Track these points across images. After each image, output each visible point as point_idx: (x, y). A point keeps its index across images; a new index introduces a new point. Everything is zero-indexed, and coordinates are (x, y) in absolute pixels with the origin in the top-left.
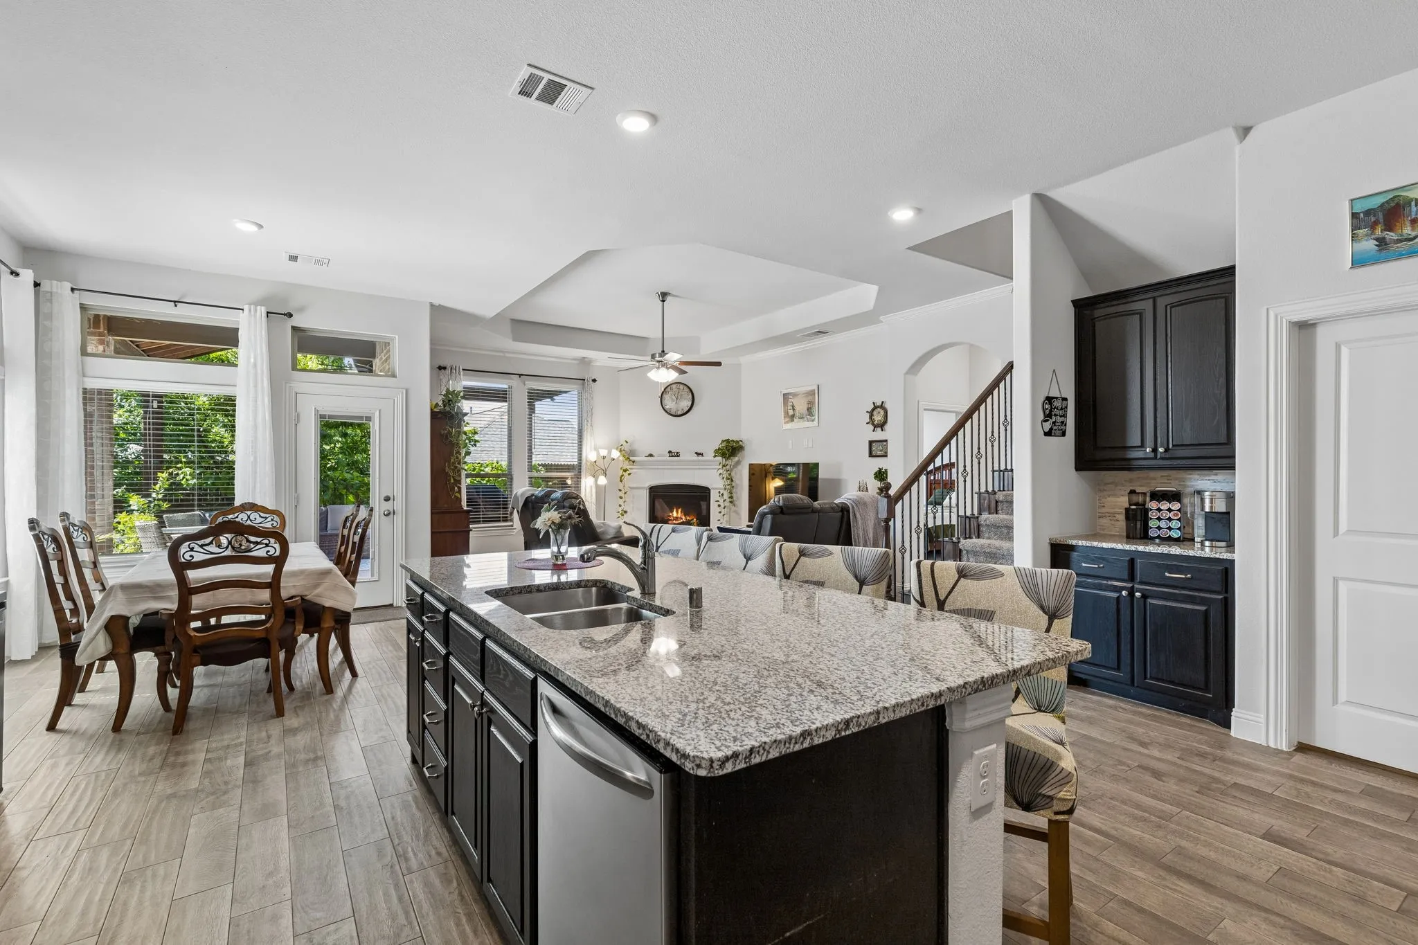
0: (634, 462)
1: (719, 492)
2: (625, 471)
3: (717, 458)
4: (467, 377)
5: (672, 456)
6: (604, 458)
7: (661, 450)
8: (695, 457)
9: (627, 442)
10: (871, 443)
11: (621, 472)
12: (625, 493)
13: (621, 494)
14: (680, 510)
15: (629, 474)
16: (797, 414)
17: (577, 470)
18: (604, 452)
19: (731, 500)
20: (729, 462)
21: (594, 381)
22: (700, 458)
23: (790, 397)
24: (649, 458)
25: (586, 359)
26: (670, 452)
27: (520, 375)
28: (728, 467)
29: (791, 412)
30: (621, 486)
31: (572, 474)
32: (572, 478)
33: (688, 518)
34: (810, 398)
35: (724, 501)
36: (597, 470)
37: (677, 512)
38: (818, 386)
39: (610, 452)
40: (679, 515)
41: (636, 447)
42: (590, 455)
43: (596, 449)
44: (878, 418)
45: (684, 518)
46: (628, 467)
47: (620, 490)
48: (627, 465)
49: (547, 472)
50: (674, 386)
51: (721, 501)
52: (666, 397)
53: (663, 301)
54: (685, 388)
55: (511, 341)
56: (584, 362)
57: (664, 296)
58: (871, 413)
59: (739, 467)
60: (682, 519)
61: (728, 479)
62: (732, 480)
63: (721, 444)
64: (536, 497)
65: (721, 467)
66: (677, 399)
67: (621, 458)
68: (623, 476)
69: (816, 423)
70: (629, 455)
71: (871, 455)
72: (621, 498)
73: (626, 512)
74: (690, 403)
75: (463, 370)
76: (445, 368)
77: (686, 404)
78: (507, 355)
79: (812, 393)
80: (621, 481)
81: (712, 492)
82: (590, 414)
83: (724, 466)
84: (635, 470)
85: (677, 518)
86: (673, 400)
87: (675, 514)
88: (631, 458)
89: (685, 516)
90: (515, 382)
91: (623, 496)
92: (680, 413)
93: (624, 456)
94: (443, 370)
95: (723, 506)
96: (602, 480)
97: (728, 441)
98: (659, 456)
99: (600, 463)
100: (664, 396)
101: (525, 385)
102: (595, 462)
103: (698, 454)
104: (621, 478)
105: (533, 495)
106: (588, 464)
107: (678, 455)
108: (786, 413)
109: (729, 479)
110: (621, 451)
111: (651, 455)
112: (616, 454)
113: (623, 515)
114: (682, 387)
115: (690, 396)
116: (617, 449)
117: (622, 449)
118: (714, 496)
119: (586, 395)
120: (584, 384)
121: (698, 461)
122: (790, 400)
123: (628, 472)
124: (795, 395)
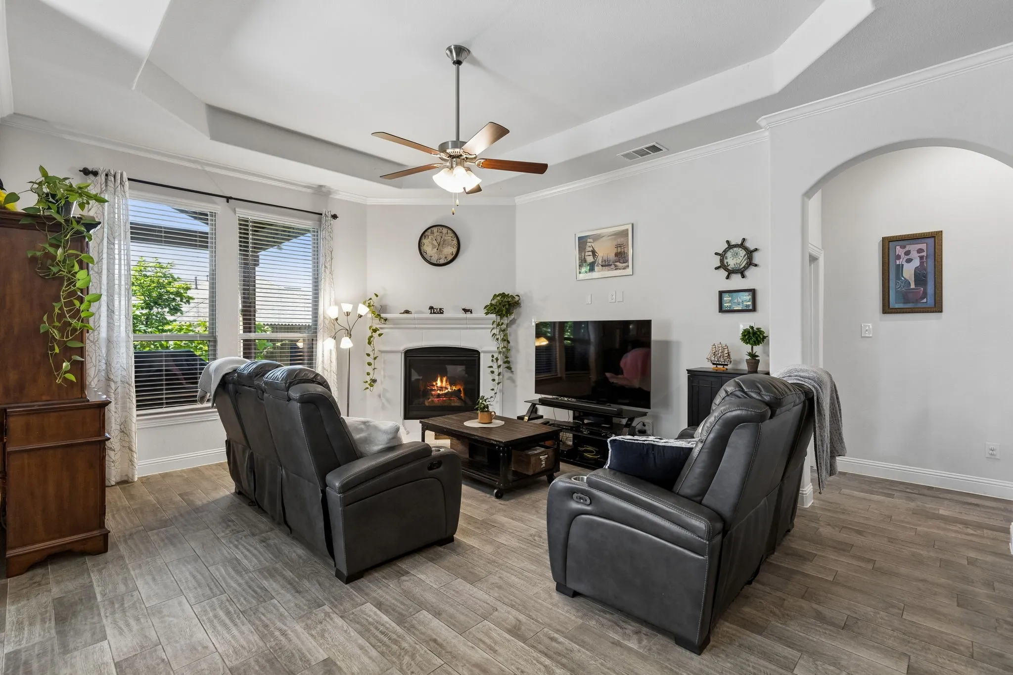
0: (386, 320)
1: (493, 356)
2: (375, 331)
3: (490, 316)
4: (135, 193)
5: (435, 313)
6: (348, 314)
7: (420, 306)
8: (464, 315)
9: (377, 296)
10: (721, 293)
11: (369, 333)
12: (375, 358)
13: (370, 359)
14: (444, 379)
15: (380, 335)
16: (600, 260)
17: (313, 330)
18: (348, 308)
19: (507, 365)
20: (506, 321)
21: (335, 217)
22: (468, 315)
23: (589, 240)
24: (406, 315)
25: (323, 189)
26: (431, 308)
27: (228, 199)
28: (504, 326)
29: (590, 259)
30: (369, 349)
31: (305, 335)
32: (304, 340)
33: (454, 388)
34: (620, 240)
35: (499, 367)
36: (340, 329)
37: (442, 381)
38: (633, 225)
39: (355, 308)
40: (444, 384)
41: (389, 302)
42: (329, 310)
43: (337, 303)
44: (732, 261)
45: (449, 387)
46: (378, 326)
47: (368, 355)
48: (377, 324)
49: (272, 332)
50: (435, 230)
51: (495, 366)
52: (425, 241)
53: (458, 63)
54: (449, 231)
55: (207, 139)
56: (321, 192)
57: (460, 54)
58: (722, 256)
59: (514, 326)
60: (446, 388)
61: (503, 340)
62: (509, 342)
63: (493, 299)
64: (240, 375)
65: (495, 326)
66: (439, 245)
67: (370, 315)
68: (372, 337)
69: (629, 271)
70: (379, 312)
71: (721, 310)
72: (369, 364)
73: (374, 381)
74: (454, 250)
75: (129, 179)
76: (95, 174)
77: (449, 250)
78: (207, 169)
79: (624, 233)
80: (370, 343)
81: (482, 355)
82: (328, 259)
83: (498, 325)
84: (386, 330)
85: (442, 387)
86: (434, 247)
87: (439, 383)
88: (383, 315)
89: (451, 386)
90: (218, 207)
91: (372, 361)
92: (442, 261)
93: (373, 312)
94: (91, 177)
95: (496, 373)
96: (346, 343)
97: (503, 295)
98: (416, 313)
99: (343, 321)
100: (424, 241)
101: (235, 213)
102: (337, 319)
103: (466, 311)
104: (369, 339)
105: (235, 371)
106: (327, 322)
107: (441, 311)
108: (582, 261)
109: (505, 340)
110: (369, 306)
111: (407, 312)
112: (363, 310)
113: (371, 386)
114: (445, 230)
115: (455, 242)
116: (364, 303)
117: (372, 303)
118: (485, 362)
119: (323, 234)
120: (320, 221)
121: (466, 319)
122: (589, 244)
123: (378, 332)
124: (596, 238)
